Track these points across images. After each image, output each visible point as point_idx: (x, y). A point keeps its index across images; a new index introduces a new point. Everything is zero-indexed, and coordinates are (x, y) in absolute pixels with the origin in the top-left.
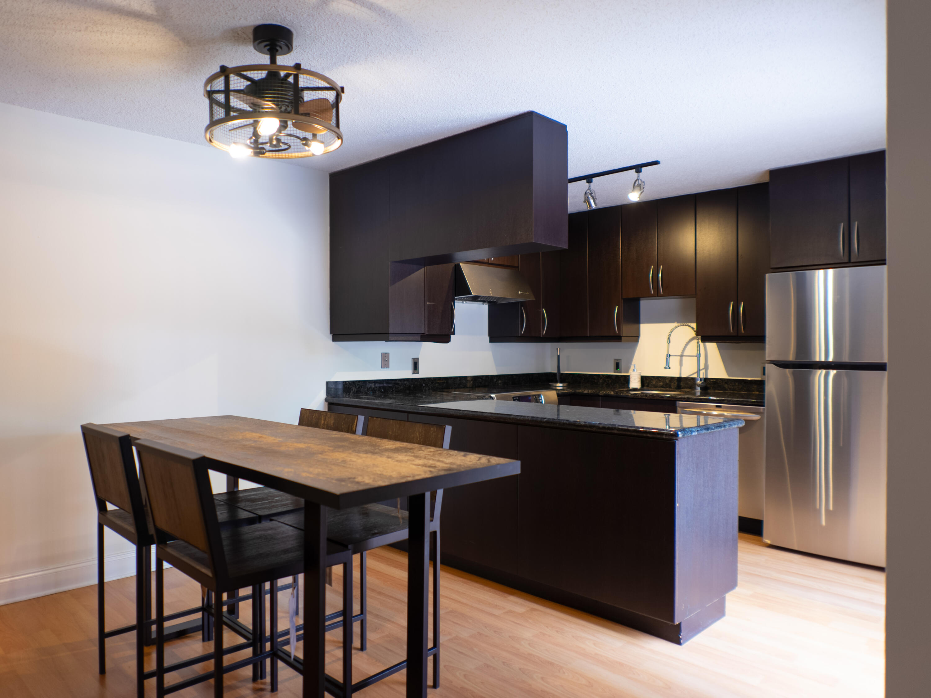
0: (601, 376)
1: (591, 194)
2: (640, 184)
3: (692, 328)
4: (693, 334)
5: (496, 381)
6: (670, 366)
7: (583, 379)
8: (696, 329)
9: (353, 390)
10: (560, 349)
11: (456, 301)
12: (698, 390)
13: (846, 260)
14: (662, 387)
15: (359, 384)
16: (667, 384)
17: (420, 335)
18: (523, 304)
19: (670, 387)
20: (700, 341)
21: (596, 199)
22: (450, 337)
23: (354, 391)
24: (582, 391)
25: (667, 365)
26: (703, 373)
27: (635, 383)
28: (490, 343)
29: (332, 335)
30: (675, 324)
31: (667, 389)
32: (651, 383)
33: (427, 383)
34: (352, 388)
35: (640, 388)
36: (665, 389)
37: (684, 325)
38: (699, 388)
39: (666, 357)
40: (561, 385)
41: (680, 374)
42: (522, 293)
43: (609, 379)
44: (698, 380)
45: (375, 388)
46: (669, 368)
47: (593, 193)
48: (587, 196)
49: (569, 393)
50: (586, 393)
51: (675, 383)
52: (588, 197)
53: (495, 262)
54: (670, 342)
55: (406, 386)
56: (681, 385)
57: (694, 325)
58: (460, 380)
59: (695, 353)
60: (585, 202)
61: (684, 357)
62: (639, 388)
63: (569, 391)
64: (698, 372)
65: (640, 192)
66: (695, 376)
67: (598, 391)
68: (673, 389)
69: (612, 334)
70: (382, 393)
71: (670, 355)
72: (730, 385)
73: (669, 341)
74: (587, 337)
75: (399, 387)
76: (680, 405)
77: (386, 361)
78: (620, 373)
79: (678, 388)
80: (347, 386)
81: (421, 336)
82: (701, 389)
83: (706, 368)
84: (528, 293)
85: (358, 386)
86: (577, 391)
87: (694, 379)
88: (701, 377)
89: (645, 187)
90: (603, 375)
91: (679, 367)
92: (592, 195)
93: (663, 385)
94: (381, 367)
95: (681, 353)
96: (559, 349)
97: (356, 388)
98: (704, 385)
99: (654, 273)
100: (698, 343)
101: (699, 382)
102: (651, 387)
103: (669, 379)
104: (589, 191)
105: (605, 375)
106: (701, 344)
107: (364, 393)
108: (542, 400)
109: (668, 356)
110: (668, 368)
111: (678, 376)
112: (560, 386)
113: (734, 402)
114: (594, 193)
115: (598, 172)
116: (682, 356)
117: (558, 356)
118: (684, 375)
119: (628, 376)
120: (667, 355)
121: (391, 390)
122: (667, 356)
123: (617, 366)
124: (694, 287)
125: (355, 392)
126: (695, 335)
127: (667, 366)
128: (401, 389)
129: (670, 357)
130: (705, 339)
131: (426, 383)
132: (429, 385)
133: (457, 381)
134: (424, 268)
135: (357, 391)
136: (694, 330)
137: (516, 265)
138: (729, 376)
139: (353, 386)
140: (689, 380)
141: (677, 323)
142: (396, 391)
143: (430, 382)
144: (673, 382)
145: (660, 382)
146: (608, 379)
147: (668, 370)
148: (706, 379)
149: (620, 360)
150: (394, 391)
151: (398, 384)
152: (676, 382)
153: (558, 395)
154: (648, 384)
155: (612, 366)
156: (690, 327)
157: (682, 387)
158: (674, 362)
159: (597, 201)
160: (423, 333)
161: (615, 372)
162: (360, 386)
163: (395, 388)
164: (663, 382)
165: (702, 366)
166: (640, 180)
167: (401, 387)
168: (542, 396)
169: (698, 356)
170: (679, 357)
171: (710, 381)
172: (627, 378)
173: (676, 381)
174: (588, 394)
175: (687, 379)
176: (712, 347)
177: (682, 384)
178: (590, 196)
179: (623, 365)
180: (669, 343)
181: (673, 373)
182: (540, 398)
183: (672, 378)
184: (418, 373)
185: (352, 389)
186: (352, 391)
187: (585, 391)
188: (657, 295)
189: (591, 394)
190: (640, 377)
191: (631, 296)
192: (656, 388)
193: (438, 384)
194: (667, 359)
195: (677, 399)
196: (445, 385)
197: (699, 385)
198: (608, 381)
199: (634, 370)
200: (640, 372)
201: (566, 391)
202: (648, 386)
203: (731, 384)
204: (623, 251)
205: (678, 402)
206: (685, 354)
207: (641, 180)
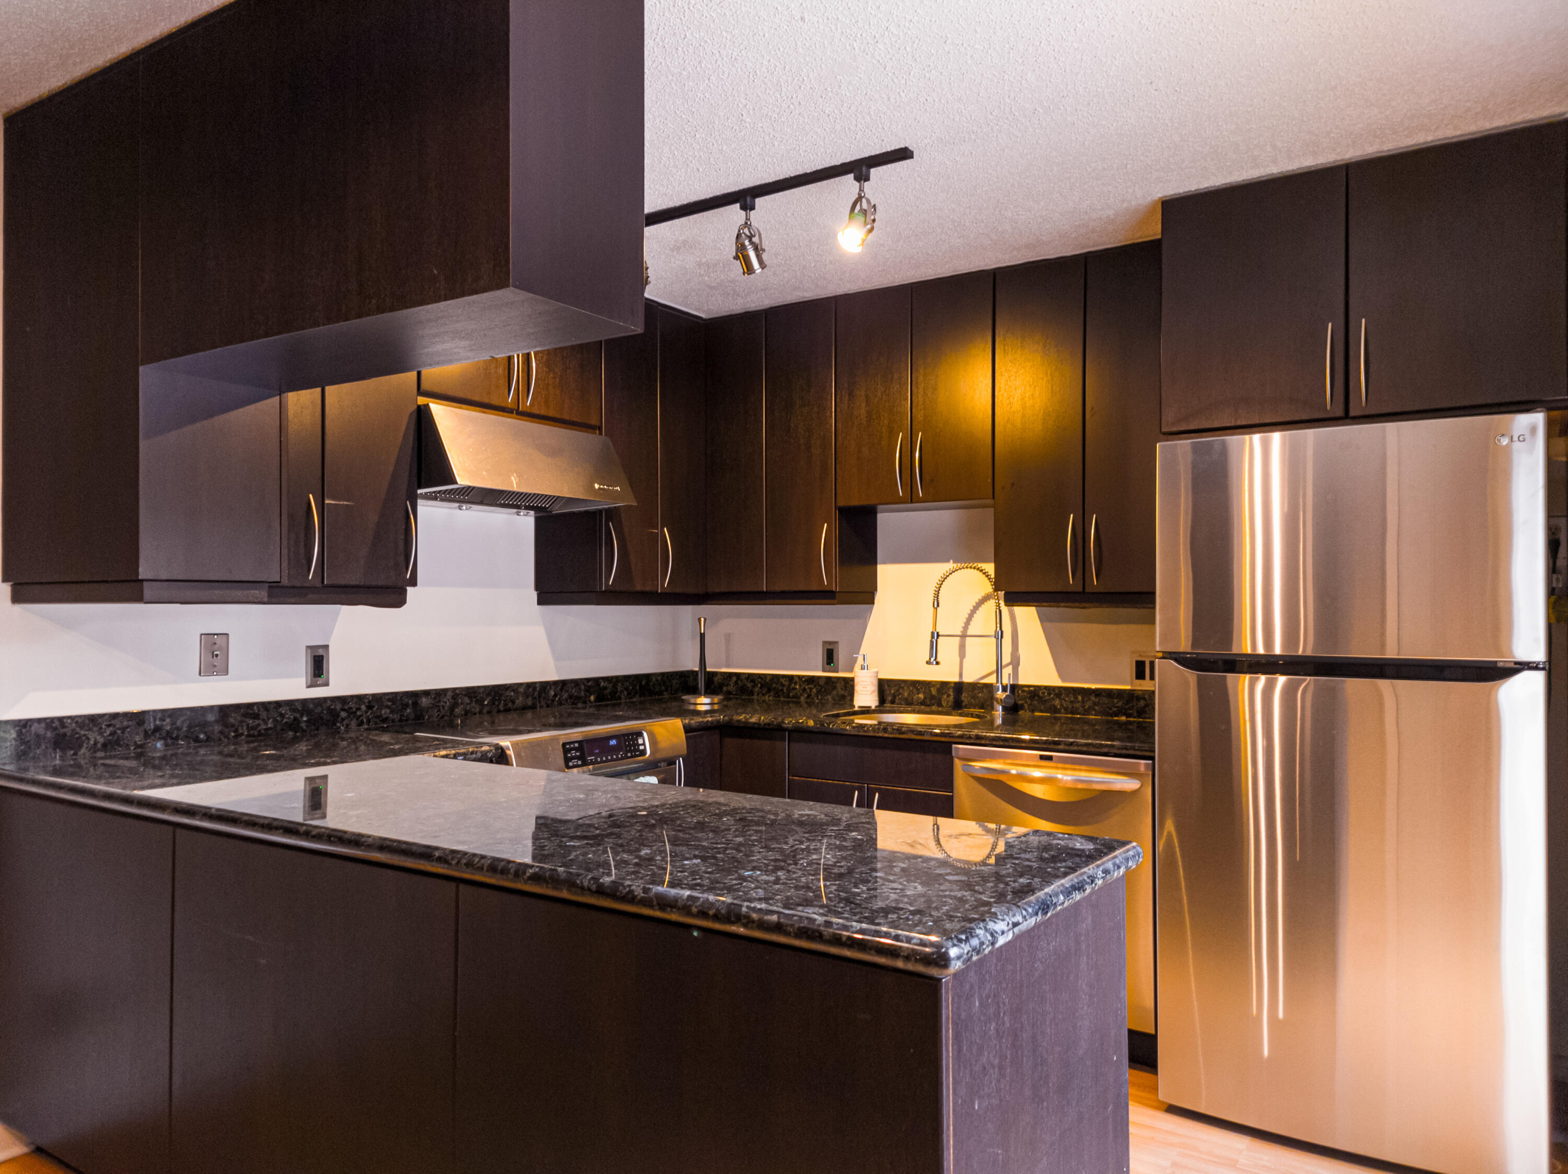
0: (796, 679)
1: (750, 238)
2: (865, 211)
3: (984, 573)
4: (988, 588)
5: (555, 695)
6: (938, 659)
7: (759, 685)
8: (993, 576)
9: (92, 742)
10: (705, 620)
11: (420, 502)
12: (997, 713)
13: (1340, 412)
14: (923, 703)
15: (113, 722)
16: (932, 697)
17: (267, 585)
18: (611, 514)
19: (940, 705)
20: (1002, 603)
21: (764, 250)
22: (406, 590)
23: (96, 743)
24: (745, 717)
25: (931, 656)
26: (1010, 674)
27: (865, 696)
28: (541, 607)
29: (12, 586)
30: (950, 565)
31: (934, 708)
32: (900, 694)
33: (354, 710)
34: (85, 735)
35: (876, 707)
36: (928, 709)
37: (967, 568)
38: (1000, 708)
39: (930, 639)
40: (707, 700)
41: (961, 675)
42: (602, 487)
43: (812, 686)
44: (998, 690)
45: (176, 732)
46: (937, 663)
47: (755, 236)
48: (741, 241)
49: (718, 721)
50: (754, 723)
51: (949, 696)
52: (743, 245)
53: (536, 411)
54: (938, 606)
55: (285, 720)
56: (963, 698)
57: (990, 568)
58: (453, 698)
59: (991, 629)
60: (736, 258)
61: (967, 638)
62: (873, 707)
63: (718, 718)
64: (998, 671)
65: (865, 230)
66: (992, 680)
67: (780, 719)
68: (944, 710)
69: (814, 588)
70: (197, 744)
71: (938, 633)
72: (1065, 701)
73: (936, 603)
74: (761, 592)
75: (258, 725)
76: (961, 754)
77: (217, 655)
78: (837, 671)
79: (957, 706)
80: (65, 730)
81: (270, 587)
82: (1004, 709)
83: (1015, 662)
84: (618, 488)
85: (111, 728)
86: (736, 718)
87: (989, 687)
88: (1005, 681)
89: (876, 217)
90: (799, 677)
91: (958, 659)
92: (754, 239)
93: (925, 698)
94: (200, 674)
95: (962, 629)
96: (702, 619)
97: (101, 734)
98: (1012, 701)
99: (903, 449)
100: (998, 605)
101: (1000, 694)
102: (901, 704)
103: (938, 686)
104: (746, 231)
105: (803, 676)
106: (1005, 609)
107: (132, 748)
108: (644, 744)
109: (935, 636)
110: (935, 663)
111: (956, 679)
112: (703, 703)
113: (1080, 748)
114: (757, 237)
115: (767, 181)
116: (964, 636)
117: (702, 636)
118: (968, 678)
119: (852, 679)
120: (933, 633)
121: (233, 734)
122: (933, 637)
123: (830, 657)
124: (990, 480)
125: (99, 745)
126: (991, 590)
127: (932, 659)
128: (267, 729)
129: (937, 638)
130: (1014, 598)
131: (351, 708)
132: (358, 713)
133: (445, 700)
134: (278, 397)
135: (105, 745)
136: (989, 579)
137: (594, 421)
138: (1063, 680)
139: (90, 730)
140: (979, 688)
141: (954, 562)
142: (248, 736)
143: (363, 707)
144: (946, 693)
145: (918, 694)
146: (810, 686)
147: (935, 667)
148: (1014, 687)
149: (836, 643)
150: (242, 734)
151: (256, 716)
152: (951, 692)
153: (688, 729)
154: (894, 696)
155: (819, 656)
156: (981, 571)
157: (964, 704)
158: (948, 648)
159: (765, 256)
160: (275, 580)
161: (824, 671)
162: (119, 729)
163: (245, 728)
164: (924, 693)
165: (1006, 658)
166: (864, 200)
167: (266, 723)
168: (645, 734)
169: (999, 636)
170: (959, 638)
171: (1023, 691)
172: (851, 683)
173: (951, 690)
174: (759, 724)
175: (974, 686)
176: (1027, 616)
177: (965, 697)
178: (747, 243)
179: (841, 656)
180: (936, 606)
181: (946, 673)
182: (640, 741)
183: (944, 684)
184: (326, 684)
185: (88, 739)
186: (85, 745)
187: (751, 717)
188: (912, 498)
189: (765, 724)
190: (876, 683)
191: (855, 502)
192: (910, 705)
193: (388, 711)
194: (932, 642)
195: (955, 740)
196: (408, 711)
197: (1001, 702)
198: (811, 689)
199: (863, 668)
200: (876, 670)
201: (710, 719)
202: (893, 702)
203: (1067, 699)
204: (838, 400)
205: (954, 746)
206: (969, 633)
207: (868, 201)
